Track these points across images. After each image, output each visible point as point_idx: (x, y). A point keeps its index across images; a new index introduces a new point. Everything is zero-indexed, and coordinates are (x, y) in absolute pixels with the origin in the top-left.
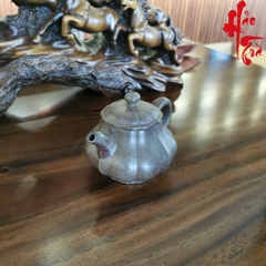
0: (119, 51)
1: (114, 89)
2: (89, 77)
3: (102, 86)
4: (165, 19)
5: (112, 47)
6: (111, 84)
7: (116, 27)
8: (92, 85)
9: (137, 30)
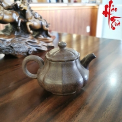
0: (22, 32)
1: (23, 53)
2: (9, 48)
3: (17, 52)
4: (39, 17)
5: (18, 30)
6: (21, 50)
7: (18, 19)
8: (11, 52)
9: (30, 20)
